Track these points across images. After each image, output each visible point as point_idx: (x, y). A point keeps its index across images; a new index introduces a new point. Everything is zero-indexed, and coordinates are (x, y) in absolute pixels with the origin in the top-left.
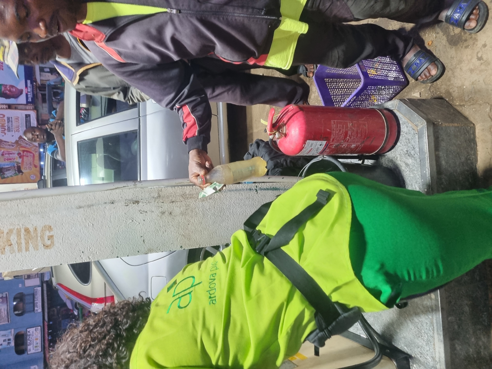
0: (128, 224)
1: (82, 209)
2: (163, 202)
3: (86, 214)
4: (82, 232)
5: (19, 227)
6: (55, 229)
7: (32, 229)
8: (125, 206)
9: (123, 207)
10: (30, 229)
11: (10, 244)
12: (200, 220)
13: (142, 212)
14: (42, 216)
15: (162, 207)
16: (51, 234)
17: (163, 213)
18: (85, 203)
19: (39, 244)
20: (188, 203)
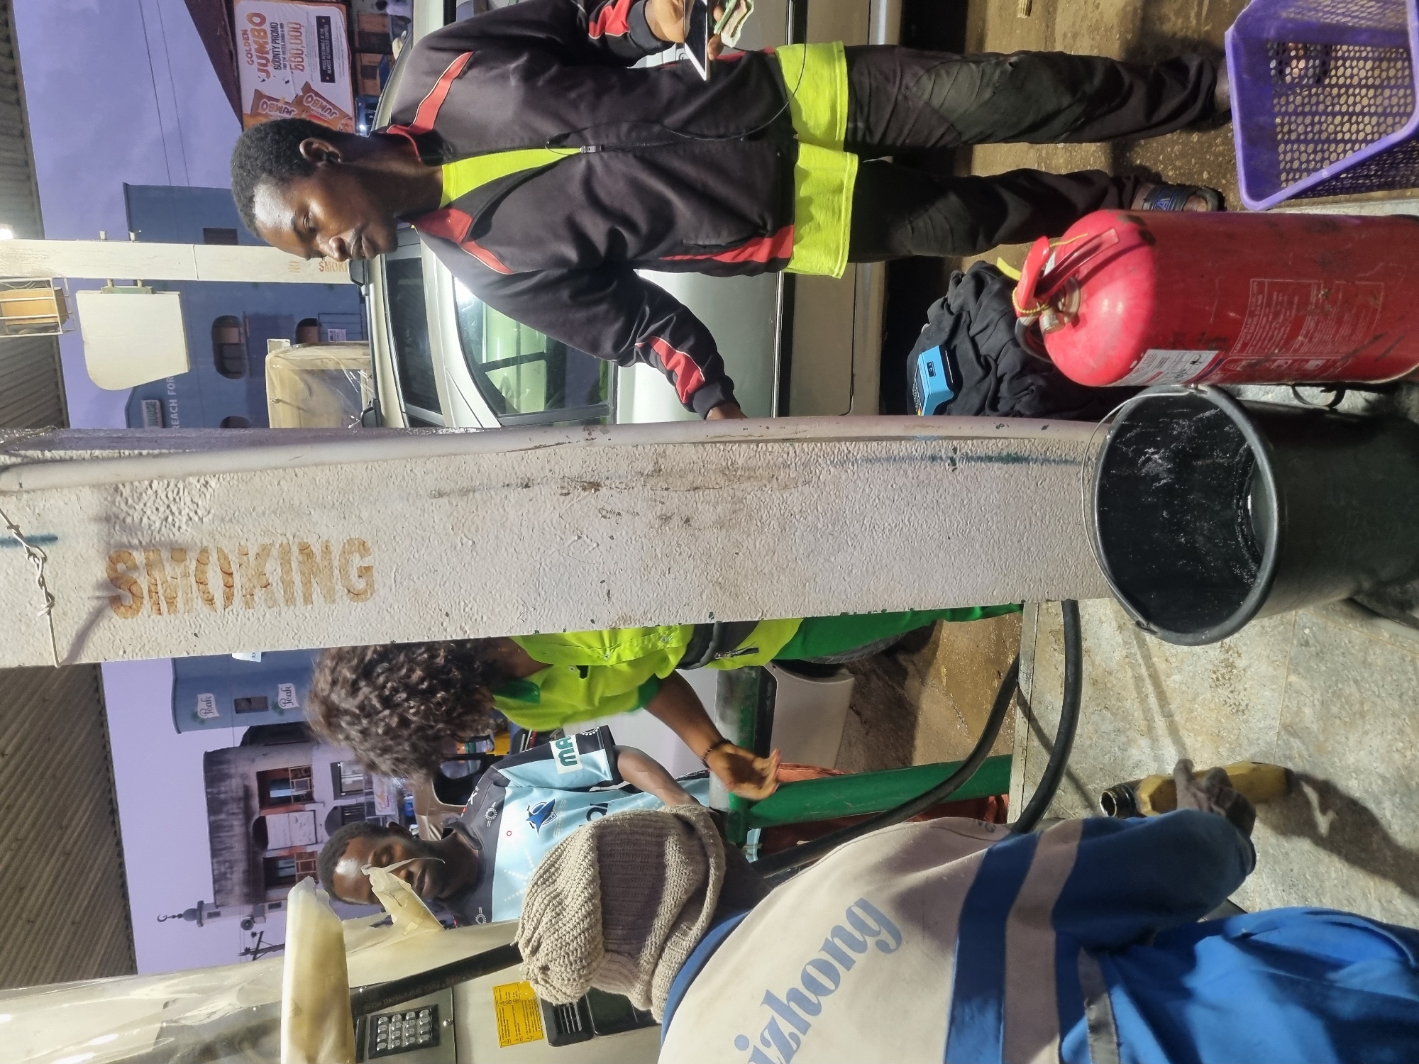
0: (566, 545)
1: (445, 500)
2: (667, 489)
3: (455, 514)
4: (445, 560)
5: (285, 542)
6: (376, 550)
7: (318, 546)
8: (562, 494)
9: (555, 499)
10: (312, 547)
11: (264, 582)
12: (771, 544)
13: (608, 515)
14: (342, 515)
15: (663, 503)
16: (367, 562)
17: (666, 519)
18: (453, 485)
19: (337, 588)
20: (739, 494)
